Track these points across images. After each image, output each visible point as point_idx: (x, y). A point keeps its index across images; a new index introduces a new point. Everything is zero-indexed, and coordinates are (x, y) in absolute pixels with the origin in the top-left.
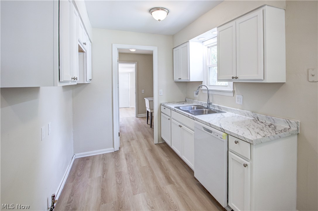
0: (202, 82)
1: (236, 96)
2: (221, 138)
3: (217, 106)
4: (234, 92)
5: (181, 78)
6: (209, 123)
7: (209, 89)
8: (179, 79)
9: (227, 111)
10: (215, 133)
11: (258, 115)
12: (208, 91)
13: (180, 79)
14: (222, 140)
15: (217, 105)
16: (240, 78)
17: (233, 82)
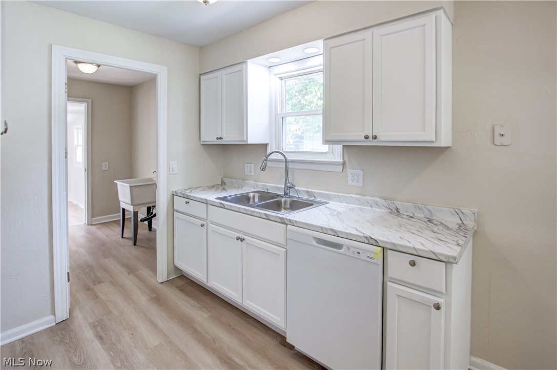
0: (266, 145)
1: (349, 171)
2: (368, 257)
3: (304, 191)
4: (344, 164)
5: (224, 136)
6: (332, 230)
7: (288, 158)
8: (217, 139)
9: (329, 200)
10: (352, 249)
11: (398, 204)
12: (286, 161)
13: (221, 138)
14: (375, 261)
15: (304, 189)
16: (380, 138)
17: (342, 146)
